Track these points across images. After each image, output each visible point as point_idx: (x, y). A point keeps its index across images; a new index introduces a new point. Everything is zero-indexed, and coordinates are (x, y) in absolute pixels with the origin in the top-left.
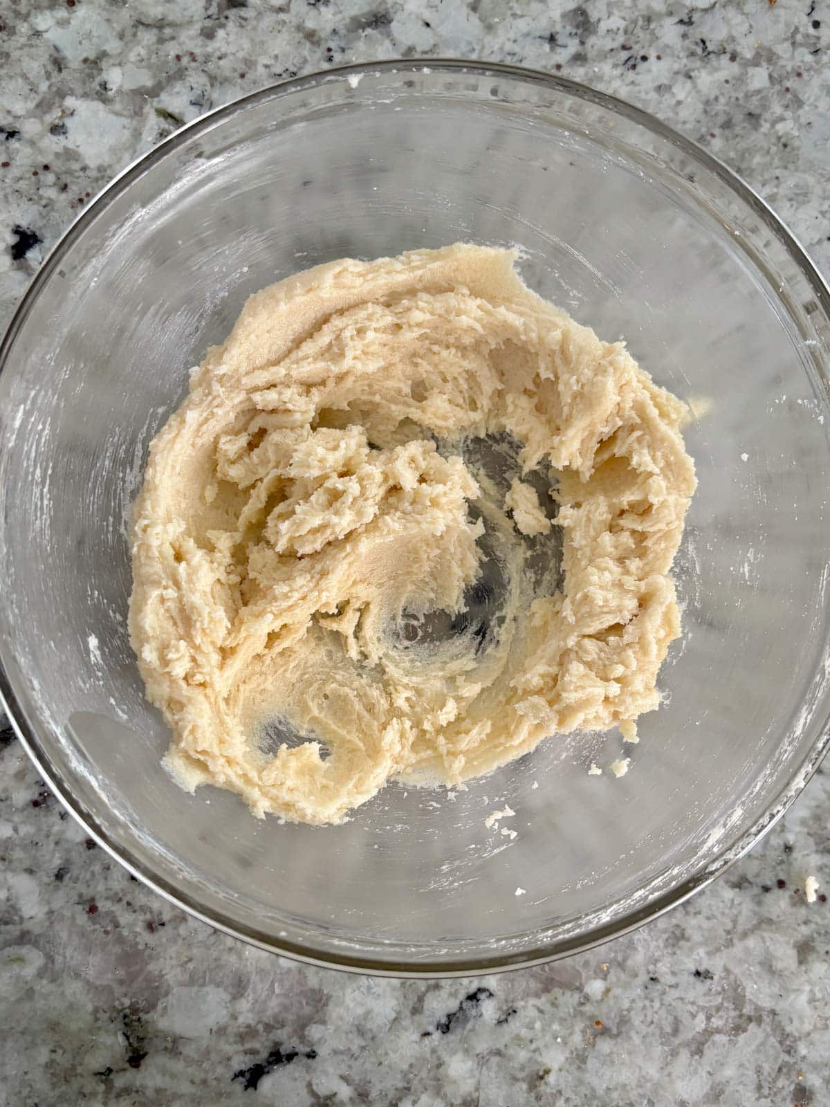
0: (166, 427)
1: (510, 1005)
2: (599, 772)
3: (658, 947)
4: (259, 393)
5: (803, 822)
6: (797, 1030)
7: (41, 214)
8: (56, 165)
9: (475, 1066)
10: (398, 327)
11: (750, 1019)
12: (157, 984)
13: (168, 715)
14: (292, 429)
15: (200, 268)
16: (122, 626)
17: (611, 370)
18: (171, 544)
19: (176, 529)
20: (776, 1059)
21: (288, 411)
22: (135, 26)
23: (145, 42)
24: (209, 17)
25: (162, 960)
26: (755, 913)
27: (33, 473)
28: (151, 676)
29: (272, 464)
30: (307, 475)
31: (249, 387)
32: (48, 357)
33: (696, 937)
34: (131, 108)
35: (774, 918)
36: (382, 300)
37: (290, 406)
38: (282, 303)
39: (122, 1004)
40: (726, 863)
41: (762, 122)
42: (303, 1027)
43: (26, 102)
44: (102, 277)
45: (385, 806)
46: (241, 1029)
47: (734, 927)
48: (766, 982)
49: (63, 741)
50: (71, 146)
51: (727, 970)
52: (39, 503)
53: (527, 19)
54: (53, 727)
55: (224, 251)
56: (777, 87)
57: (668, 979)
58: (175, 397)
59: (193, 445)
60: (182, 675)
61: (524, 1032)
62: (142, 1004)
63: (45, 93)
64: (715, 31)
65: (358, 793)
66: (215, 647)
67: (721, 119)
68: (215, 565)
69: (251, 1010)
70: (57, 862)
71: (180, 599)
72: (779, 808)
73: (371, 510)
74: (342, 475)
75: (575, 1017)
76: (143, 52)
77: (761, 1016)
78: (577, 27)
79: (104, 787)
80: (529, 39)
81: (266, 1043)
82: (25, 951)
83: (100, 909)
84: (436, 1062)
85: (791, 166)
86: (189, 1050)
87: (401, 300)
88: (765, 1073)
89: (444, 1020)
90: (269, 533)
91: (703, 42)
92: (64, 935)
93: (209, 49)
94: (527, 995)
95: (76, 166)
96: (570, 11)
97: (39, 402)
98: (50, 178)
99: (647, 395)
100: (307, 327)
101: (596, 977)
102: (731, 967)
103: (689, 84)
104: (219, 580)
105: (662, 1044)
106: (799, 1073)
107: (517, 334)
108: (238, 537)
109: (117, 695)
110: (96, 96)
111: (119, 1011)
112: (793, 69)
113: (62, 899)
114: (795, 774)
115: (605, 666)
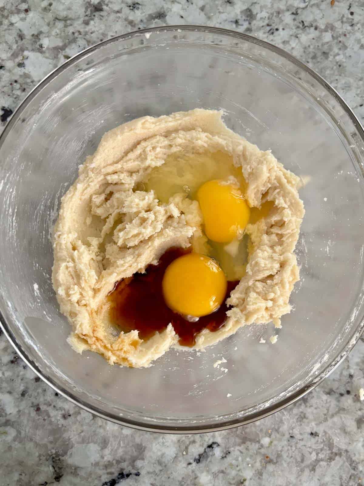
0: (68, 191)
1: (227, 450)
2: (264, 342)
3: (294, 422)
4: (109, 176)
5: (357, 364)
6: (358, 459)
7: (13, 102)
8: (20, 81)
9: (212, 478)
10: (171, 146)
11: (336, 454)
12: (67, 443)
13: (70, 319)
14: (125, 191)
15: (82, 120)
16: (49, 280)
17: (265, 162)
18: (71, 243)
19: (73, 236)
20: (348, 473)
21: (122, 184)
22: (54, 20)
23: (59, 27)
24: (87, 16)
25: (69, 432)
26: (337, 406)
27: (8, 211)
28: (62, 302)
29: (115, 208)
30: (131, 211)
31: (105, 173)
32: (14, 159)
33: (311, 417)
34: (53, 55)
35: (346, 408)
36: (164, 134)
37: (123, 181)
38: (119, 136)
39: (52, 452)
40: (321, 378)
41: (329, 56)
42: (134, 461)
43: (7, 54)
44: (38, 124)
45: (168, 359)
46: (106, 463)
47: (328, 412)
48: (343, 437)
49: (22, 329)
50: (26, 72)
51: (325, 432)
52: (11, 224)
53: (226, 14)
54: (17, 323)
55: (93, 113)
56: (336, 41)
57: (298, 437)
58: (73, 178)
59: (81, 199)
60: (76, 301)
61: (234, 462)
62: (61, 452)
63: (15, 50)
64: (308, 17)
65: (156, 353)
66: (91, 288)
67: (311, 55)
68: (91, 252)
69: (110, 454)
70: (22, 388)
71: (75, 267)
72: (345, 353)
73: (160, 226)
74: (146, 211)
75: (257, 454)
76: (58, 31)
77: (341, 453)
78: (247, 17)
79: (40, 350)
80: (227, 22)
81: (117, 469)
82: (8, 429)
83: (41, 409)
84: (194, 477)
85: (343, 75)
86: (82, 473)
87: (171, 134)
88: (344, 479)
89: (197, 457)
90: (115, 238)
91: (303, 22)
92: (25, 422)
93: (87, 29)
94: (235, 445)
95: (29, 81)
96: (244, 10)
97: (11, 179)
98: (17, 86)
99: (282, 173)
100: (130, 147)
101: (266, 436)
102: (327, 431)
103: (297, 40)
104: (92, 259)
105: (296, 466)
106: (359, 479)
107: (223, 148)
108: (101, 240)
109: (46, 310)
110: (37, 51)
111: (50, 456)
112: (342, 33)
113: (24, 405)
114: (351, 338)
115: (266, 294)
